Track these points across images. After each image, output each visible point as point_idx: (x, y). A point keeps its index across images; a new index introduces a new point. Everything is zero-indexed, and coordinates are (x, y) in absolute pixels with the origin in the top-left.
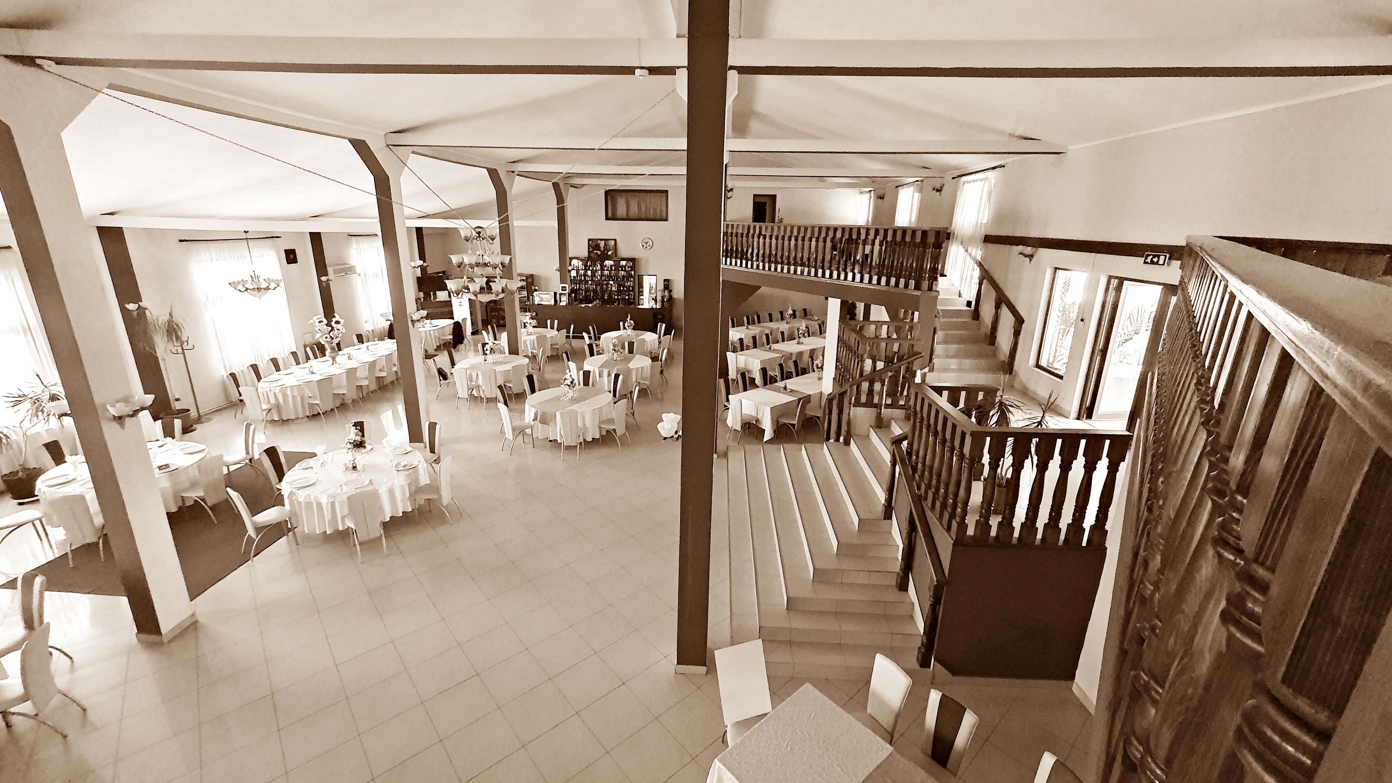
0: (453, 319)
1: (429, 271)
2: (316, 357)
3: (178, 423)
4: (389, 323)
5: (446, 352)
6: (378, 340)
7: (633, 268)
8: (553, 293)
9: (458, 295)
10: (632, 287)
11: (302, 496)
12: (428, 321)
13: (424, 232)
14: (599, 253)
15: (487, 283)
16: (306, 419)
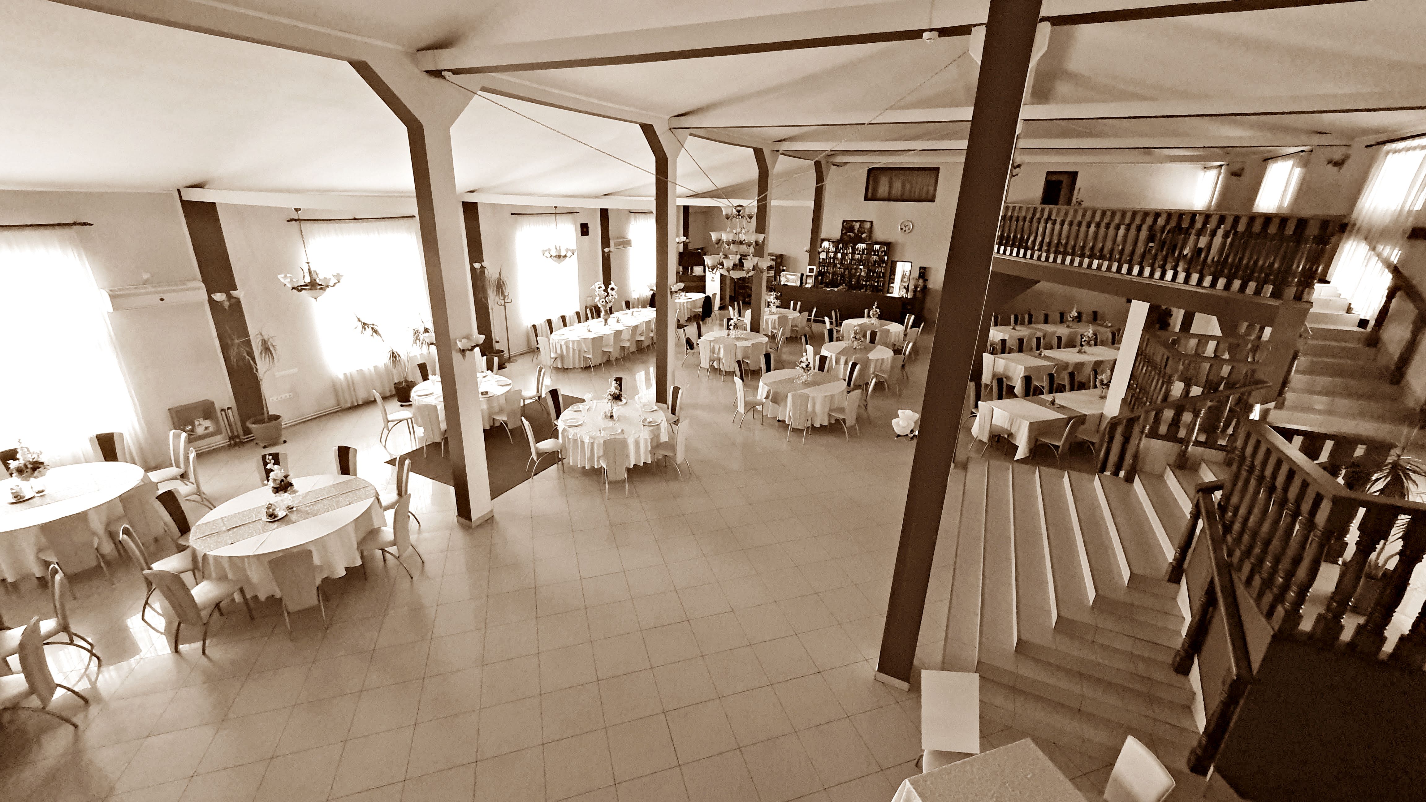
0: (704, 292)
1: (691, 247)
2: (593, 318)
3: (496, 360)
4: (652, 292)
5: (695, 324)
6: (642, 307)
7: (886, 253)
8: (800, 275)
9: (713, 270)
10: (883, 273)
11: (571, 433)
12: (683, 294)
13: (690, 210)
14: (852, 235)
15: (740, 260)
16: (580, 370)
